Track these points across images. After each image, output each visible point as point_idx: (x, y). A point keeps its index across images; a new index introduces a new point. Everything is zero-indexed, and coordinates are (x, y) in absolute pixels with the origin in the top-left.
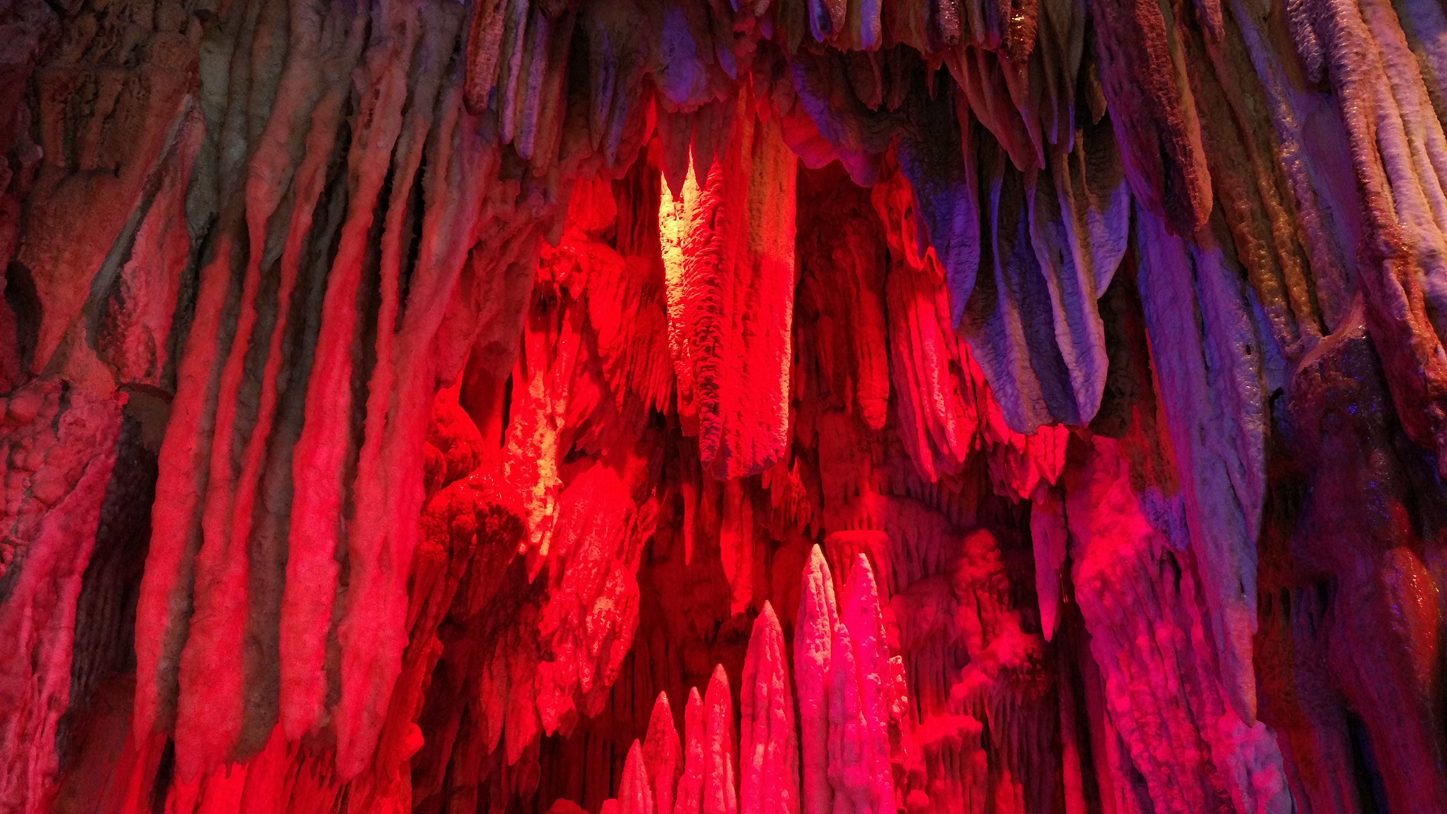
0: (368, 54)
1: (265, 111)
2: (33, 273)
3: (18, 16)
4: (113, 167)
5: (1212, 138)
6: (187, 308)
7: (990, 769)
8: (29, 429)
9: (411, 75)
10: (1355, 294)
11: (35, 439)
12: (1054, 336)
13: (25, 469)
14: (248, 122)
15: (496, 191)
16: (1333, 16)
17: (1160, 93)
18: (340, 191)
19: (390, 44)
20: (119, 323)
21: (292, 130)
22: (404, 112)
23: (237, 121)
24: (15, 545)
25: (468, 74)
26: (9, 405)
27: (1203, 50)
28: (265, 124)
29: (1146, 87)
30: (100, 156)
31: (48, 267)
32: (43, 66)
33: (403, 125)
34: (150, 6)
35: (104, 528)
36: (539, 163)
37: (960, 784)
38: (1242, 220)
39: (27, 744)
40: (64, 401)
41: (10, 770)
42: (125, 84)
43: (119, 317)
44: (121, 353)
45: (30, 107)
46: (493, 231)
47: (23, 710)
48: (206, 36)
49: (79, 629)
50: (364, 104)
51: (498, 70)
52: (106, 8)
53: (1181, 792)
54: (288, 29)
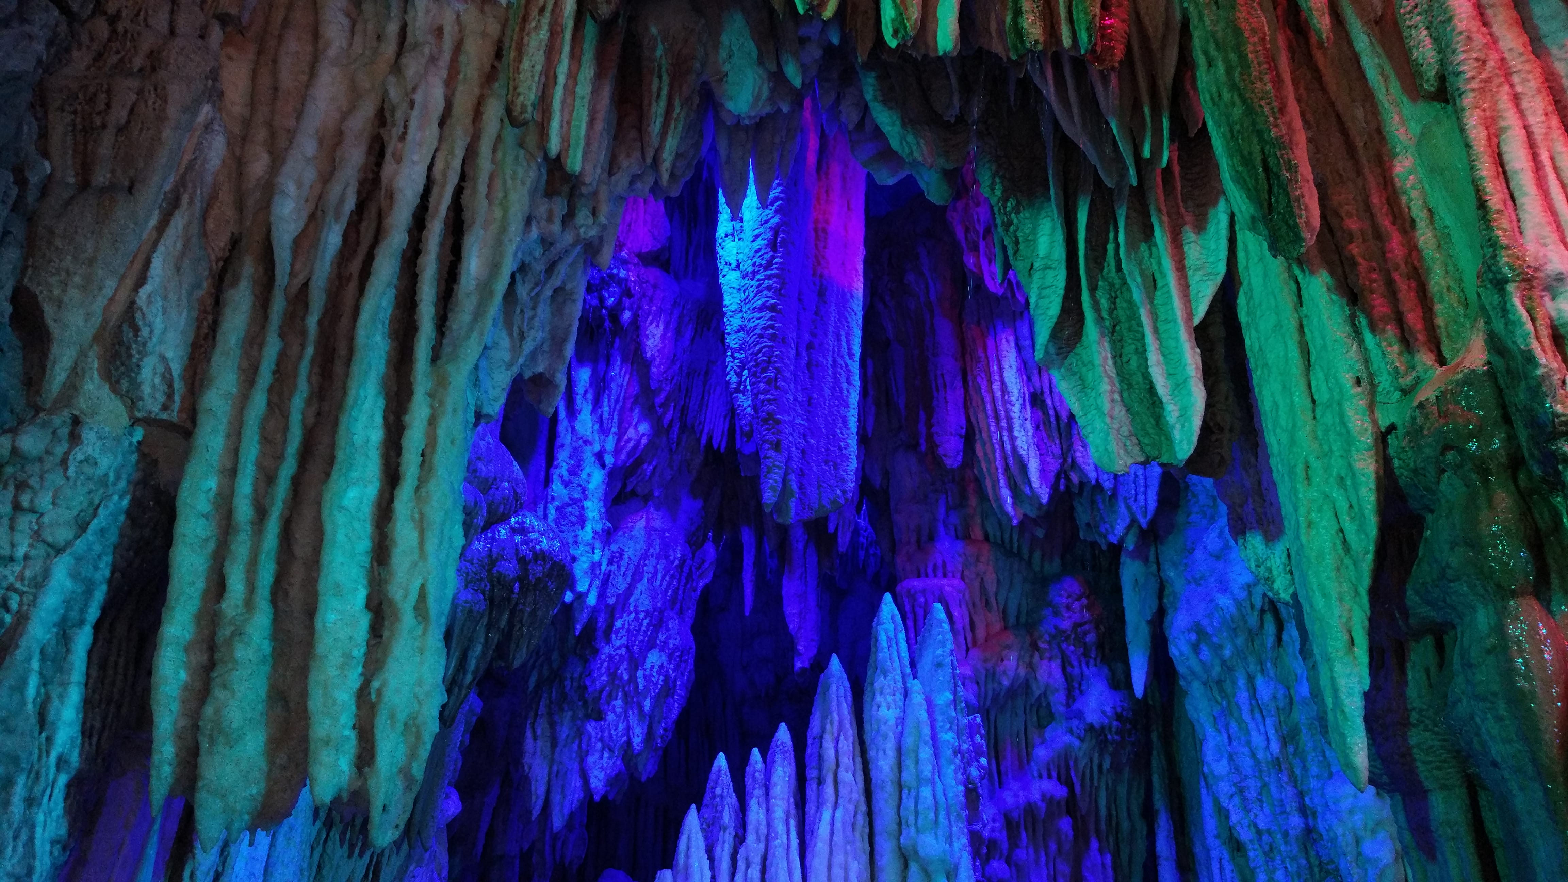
0: (404, 60)
1: (292, 123)
2: (40, 299)
3: (24, 21)
4: (127, 183)
5: (1318, 151)
6: (206, 337)
7: (1076, 837)
8: (37, 467)
9: (450, 83)
10: (1476, 320)
11: (42, 478)
12: (1147, 367)
13: (33, 511)
14: (273, 135)
15: (542, 209)
16: (1450, 19)
17: (1263, 103)
18: (373, 210)
19: (427, 50)
20: (134, 352)
21: (321, 142)
22: (442, 124)
23: (261, 134)
24: (21, 594)
25: (511, 83)
26: (14, 441)
27: (1309, 56)
28: (292, 134)
29: (1247, 95)
30: (113, 172)
31: (56, 292)
32: (51, 74)
33: (441, 139)
34: (167, 8)
35: (118, 575)
36: (588, 180)
37: (1043, 854)
38: (1351, 241)
39: (34, 809)
40: (75, 438)
41: (16, 837)
42: (140, 92)
43: (134, 346)
44: (135, 385)
45: (37, 119)
46: (538, 253)
47: (30, 772)
48: (227, 42)
49: (90, 685)
50: (399, 115)
51: (543, 79)
52: (119, 11)
53: (1283, 862)
54: (316, 35)
